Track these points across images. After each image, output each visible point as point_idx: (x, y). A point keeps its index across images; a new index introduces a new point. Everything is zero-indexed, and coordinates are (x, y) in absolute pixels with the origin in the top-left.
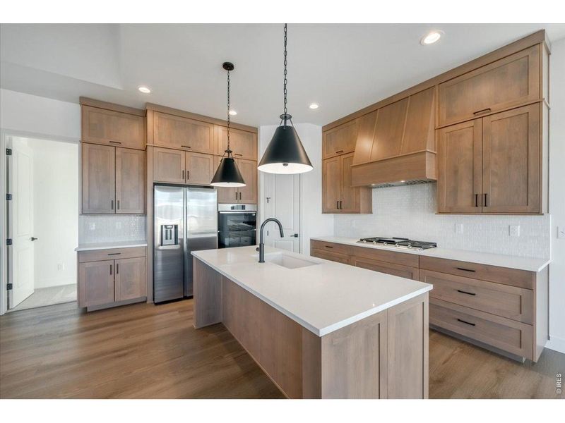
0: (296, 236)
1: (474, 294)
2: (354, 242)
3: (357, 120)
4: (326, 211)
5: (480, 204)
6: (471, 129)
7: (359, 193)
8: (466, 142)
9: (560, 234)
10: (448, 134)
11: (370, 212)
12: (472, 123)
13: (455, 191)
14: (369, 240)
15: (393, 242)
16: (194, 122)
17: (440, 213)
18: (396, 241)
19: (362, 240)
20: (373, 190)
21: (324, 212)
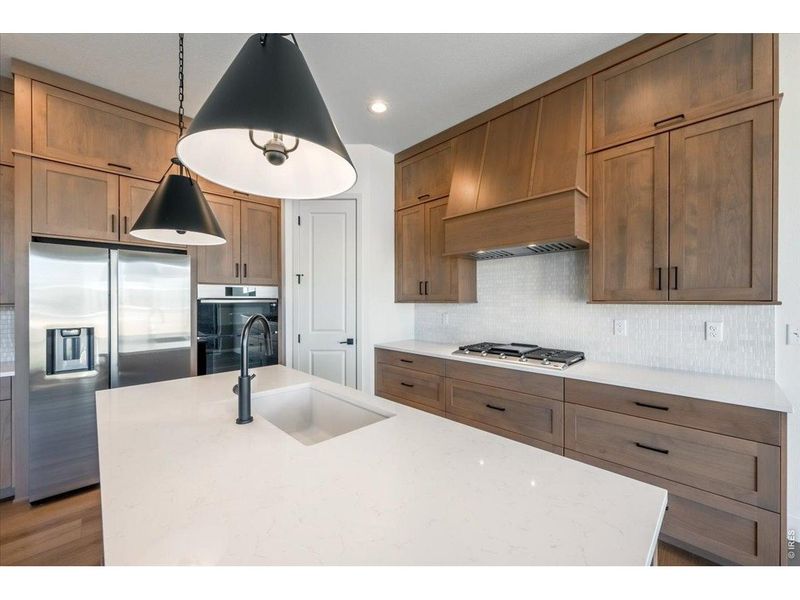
0: (350, 342)
1: (666, 452)
2: (448, 353)
3: (453, 143)
4: (401, 298)
5: (666, 286)
6: (650, 152)
7: (456, 266)
8: (641, 175)
9: (792, 336)
10: (609, 162)
11: (473, 299)
12: (651, 142)
13: (621, 263)
14: (473, 349)
15: (516, 352)
16: (139, 119)
17: (594, 300)
18: (521, 350)
19: (462, 349)
20: (478, 262)
21: (398, 301)
